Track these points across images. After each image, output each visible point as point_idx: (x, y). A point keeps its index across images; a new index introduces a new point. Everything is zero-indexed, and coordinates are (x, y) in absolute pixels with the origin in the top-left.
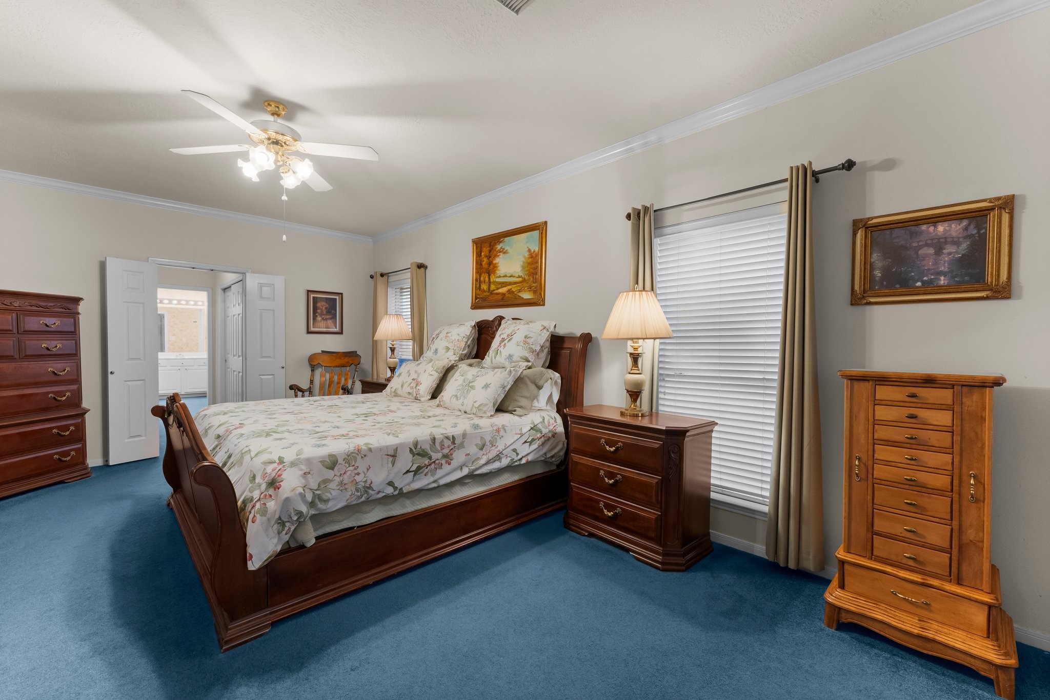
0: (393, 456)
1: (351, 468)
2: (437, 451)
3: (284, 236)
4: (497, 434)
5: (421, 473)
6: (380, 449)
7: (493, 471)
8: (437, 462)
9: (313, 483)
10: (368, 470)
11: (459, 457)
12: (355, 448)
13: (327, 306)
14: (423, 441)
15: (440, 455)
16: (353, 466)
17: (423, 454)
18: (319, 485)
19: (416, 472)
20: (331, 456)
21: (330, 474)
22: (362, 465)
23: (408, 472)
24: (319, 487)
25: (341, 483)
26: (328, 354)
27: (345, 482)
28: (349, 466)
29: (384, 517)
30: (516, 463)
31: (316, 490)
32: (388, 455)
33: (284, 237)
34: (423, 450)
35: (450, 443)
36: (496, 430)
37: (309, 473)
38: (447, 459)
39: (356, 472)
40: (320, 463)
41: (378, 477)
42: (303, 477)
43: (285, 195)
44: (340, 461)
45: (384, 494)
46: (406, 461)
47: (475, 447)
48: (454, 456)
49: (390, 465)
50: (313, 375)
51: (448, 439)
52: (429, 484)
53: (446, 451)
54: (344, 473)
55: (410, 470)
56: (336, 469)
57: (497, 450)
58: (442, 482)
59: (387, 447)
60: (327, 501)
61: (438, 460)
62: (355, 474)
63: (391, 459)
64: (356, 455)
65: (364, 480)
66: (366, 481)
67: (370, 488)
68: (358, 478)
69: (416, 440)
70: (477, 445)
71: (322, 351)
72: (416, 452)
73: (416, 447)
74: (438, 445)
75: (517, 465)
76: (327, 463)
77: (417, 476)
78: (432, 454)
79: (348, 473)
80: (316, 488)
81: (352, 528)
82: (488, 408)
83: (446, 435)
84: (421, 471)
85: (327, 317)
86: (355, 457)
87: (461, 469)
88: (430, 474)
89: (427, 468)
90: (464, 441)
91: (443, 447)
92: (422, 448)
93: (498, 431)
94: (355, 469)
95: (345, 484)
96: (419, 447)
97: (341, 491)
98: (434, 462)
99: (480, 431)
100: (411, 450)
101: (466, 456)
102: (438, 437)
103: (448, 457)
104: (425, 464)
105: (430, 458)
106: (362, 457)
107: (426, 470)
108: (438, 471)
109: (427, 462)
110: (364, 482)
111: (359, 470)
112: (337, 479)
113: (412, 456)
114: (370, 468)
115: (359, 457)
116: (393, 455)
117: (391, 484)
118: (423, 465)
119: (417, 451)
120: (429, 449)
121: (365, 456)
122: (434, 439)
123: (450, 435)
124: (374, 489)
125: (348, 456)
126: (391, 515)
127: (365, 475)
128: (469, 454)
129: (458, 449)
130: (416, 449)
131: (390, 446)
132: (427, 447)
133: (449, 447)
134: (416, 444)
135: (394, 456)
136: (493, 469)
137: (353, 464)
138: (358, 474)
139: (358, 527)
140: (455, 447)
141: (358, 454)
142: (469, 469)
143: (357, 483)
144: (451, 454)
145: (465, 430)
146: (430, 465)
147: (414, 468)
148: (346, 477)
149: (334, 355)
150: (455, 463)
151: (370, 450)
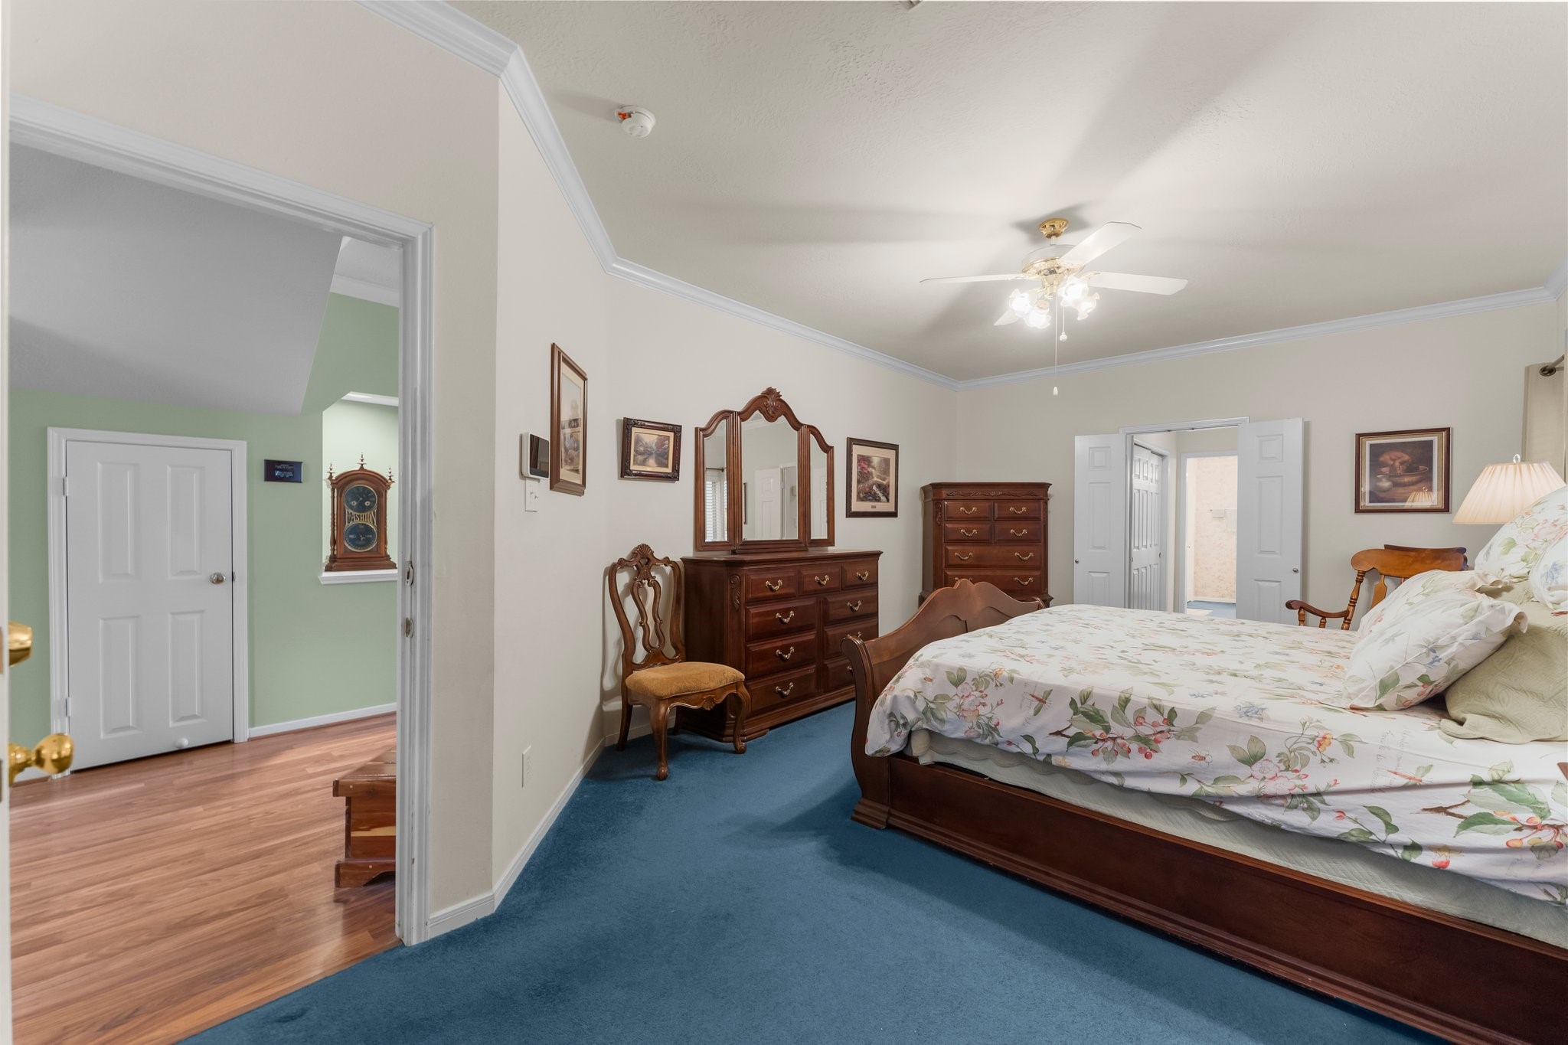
0: (1040, 700)
1: (977, 694)
2: (1125, 723)
3: (1056, 388)
4: (1313, 748)
5: (1085, 746)
6: (1026, 684)
7: (1283, 827)
8: (1119, 741)
9: (930, 694)
10: (998, 705)
11: (1173, 754)
12: (994, 670)
13: (1406, 457)
14: (1104, 698)
15: (1129, 733)
16: (981, 692)
17: (1095, 717)
18: (936, 698)
19: (1074, 740)
20: (962, 670)
21: (951, 690)
22: (993, 695)
23: (1059, 733)
24: (934, 700)
25: (960, 706)
26: (1397, 552)
27: (965, 707)
28: (976, 690)
29: (1032, 788)
30: (1391, 852)
31: (931, 702)
32: (1033, 696)
33: (1056, 391)
34: (1097, 712)
35: (1160, 719)
36: (1314, 739)
37: (931, 680)
38: (1143, 746)
39: (982, 701)
40: (945, 674)
41: (1011, 721)
42: (922, 682)
43: (1064, 333)
44: (969, 679)
45: (1019, 750)
46: (1058, 716)
47: (1227, 751)
48: (1164, 745)
49: (1032, 712)
50: (1357, 590)
51: (1157, 709)
52: (1103, 773)
53: (1146, 730)
54: (967, 697)
55: (1064, 733)
56: (960, 687)
57: (1299, 782)
58: (1130, 782)
59: (1036, 685)
60: (942, 721)
61: (1123, 738)
62: (981, 703)
63: (1036, 703)
64: (990, 680)
65: (990, 715)
66: (990, 719)
67: (995, 729)
68: (982, 710)
69: (1089, 690)
70: (1233, 749)
71: (1386, 546)
72: (1082, 710)
73: (1085, 701)
74: (1130, 713)
75: (1390, 857)
76: (953, 676)
77: (1073, 749)
78: (1112, 723)
79: (971, 698)
80: (931, 700)
81: (983, 776)
82: (1363, 689)
83: (1155, 702)
84: (1082, 742)
85: (1407, 479)
86: (988, 683)
87: (1183, 779)
88: (1101, 755)
89: (1096, 743)
90: (1198, 729)
91: (1141, 721)
92: (1096, 706)
93: (1321, 742)
94: (982, 697)
95: (963, 710)
96: (1090, 702)
97: (958, 716)
98: (1114, 739)
99: (1255, 722)
100: (1073, 703)
101: (1193, 757)
102: (1139, 700)
103: (1148, 745)
104: (1093, 735)
105: (1107, 729)
106: (997, 685)
107: (1095, 747)
108: (1119, 758)
109: (1098, 732)
110: (987, 718)
111: (986, 700)
112: (957, 700)
113: (1072, 712)
114: (1002, 703)
115: (992, 684)
116: (1042, 699)
117: (1029, 738)
118: (1089, 735)
119: (1083, 706)
120: (1109, 715)
121: (1001, 685)
122: (1127, 701)
123: (1167, 705)
124: (1001, 734)
125: (980, 677)
126: (1043, 792)
127: (992, 709)
128: (1203, 758)
129: (1178, 737)
130: (1082, 704)
131: (1042, 684)
132: (1107, 711)
133: (1154, 725)
134: (1086, 697)
135: (1042, 701)
136: (1286, 824)
137: (982, 689)
138: (984, 705)
139: (991, 779)
140: (1170, 730)
141: (992, 679)
142: (1202, 787)
143: (979, 715)
144: (1157, 741)
145: (1214, 709)
146: (1103, 740)
147: (1071, 732)
148: (967, 701)
149: (1413, 554)
150: (1159, 761)
151: (1011, 680)
